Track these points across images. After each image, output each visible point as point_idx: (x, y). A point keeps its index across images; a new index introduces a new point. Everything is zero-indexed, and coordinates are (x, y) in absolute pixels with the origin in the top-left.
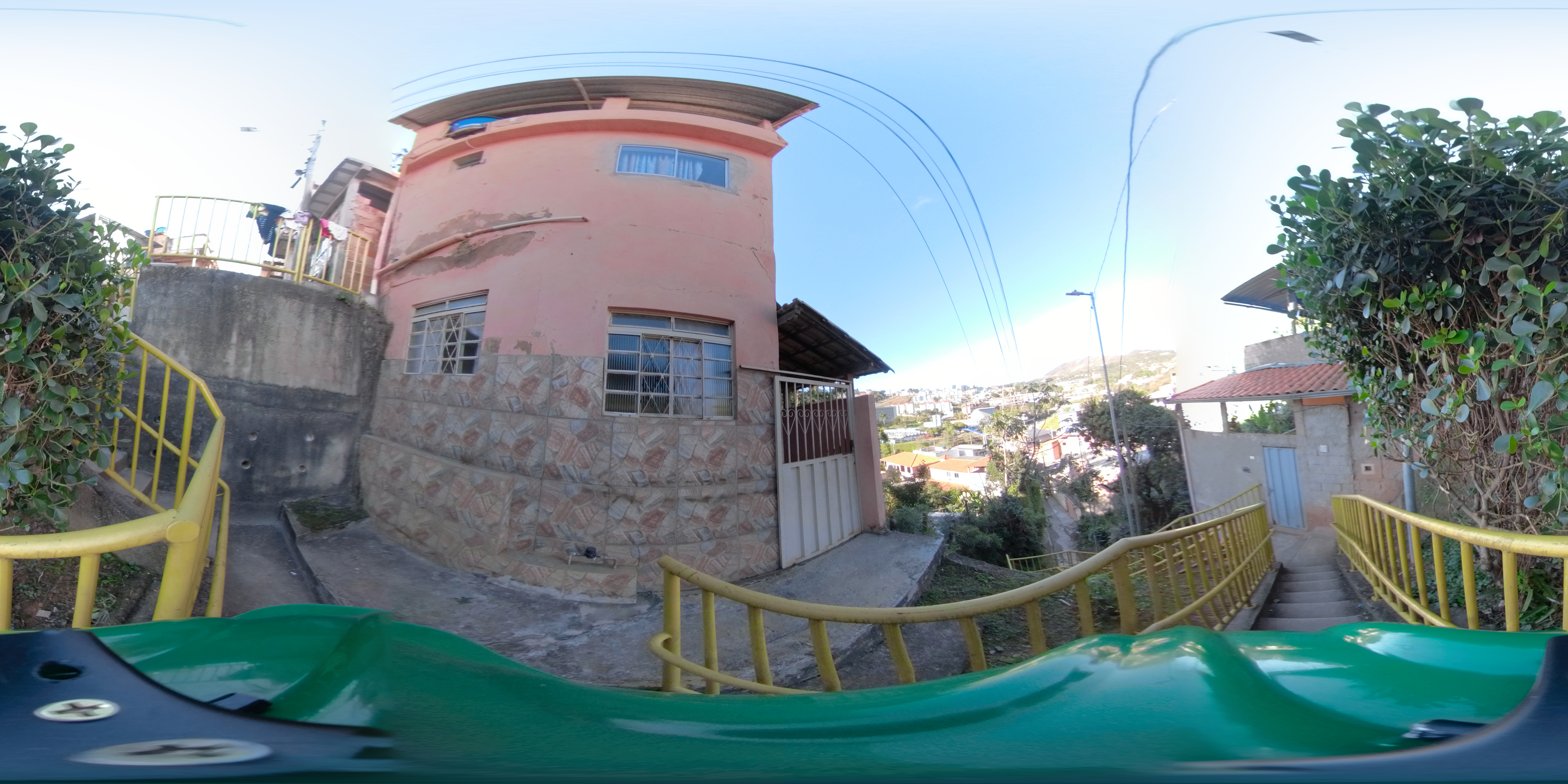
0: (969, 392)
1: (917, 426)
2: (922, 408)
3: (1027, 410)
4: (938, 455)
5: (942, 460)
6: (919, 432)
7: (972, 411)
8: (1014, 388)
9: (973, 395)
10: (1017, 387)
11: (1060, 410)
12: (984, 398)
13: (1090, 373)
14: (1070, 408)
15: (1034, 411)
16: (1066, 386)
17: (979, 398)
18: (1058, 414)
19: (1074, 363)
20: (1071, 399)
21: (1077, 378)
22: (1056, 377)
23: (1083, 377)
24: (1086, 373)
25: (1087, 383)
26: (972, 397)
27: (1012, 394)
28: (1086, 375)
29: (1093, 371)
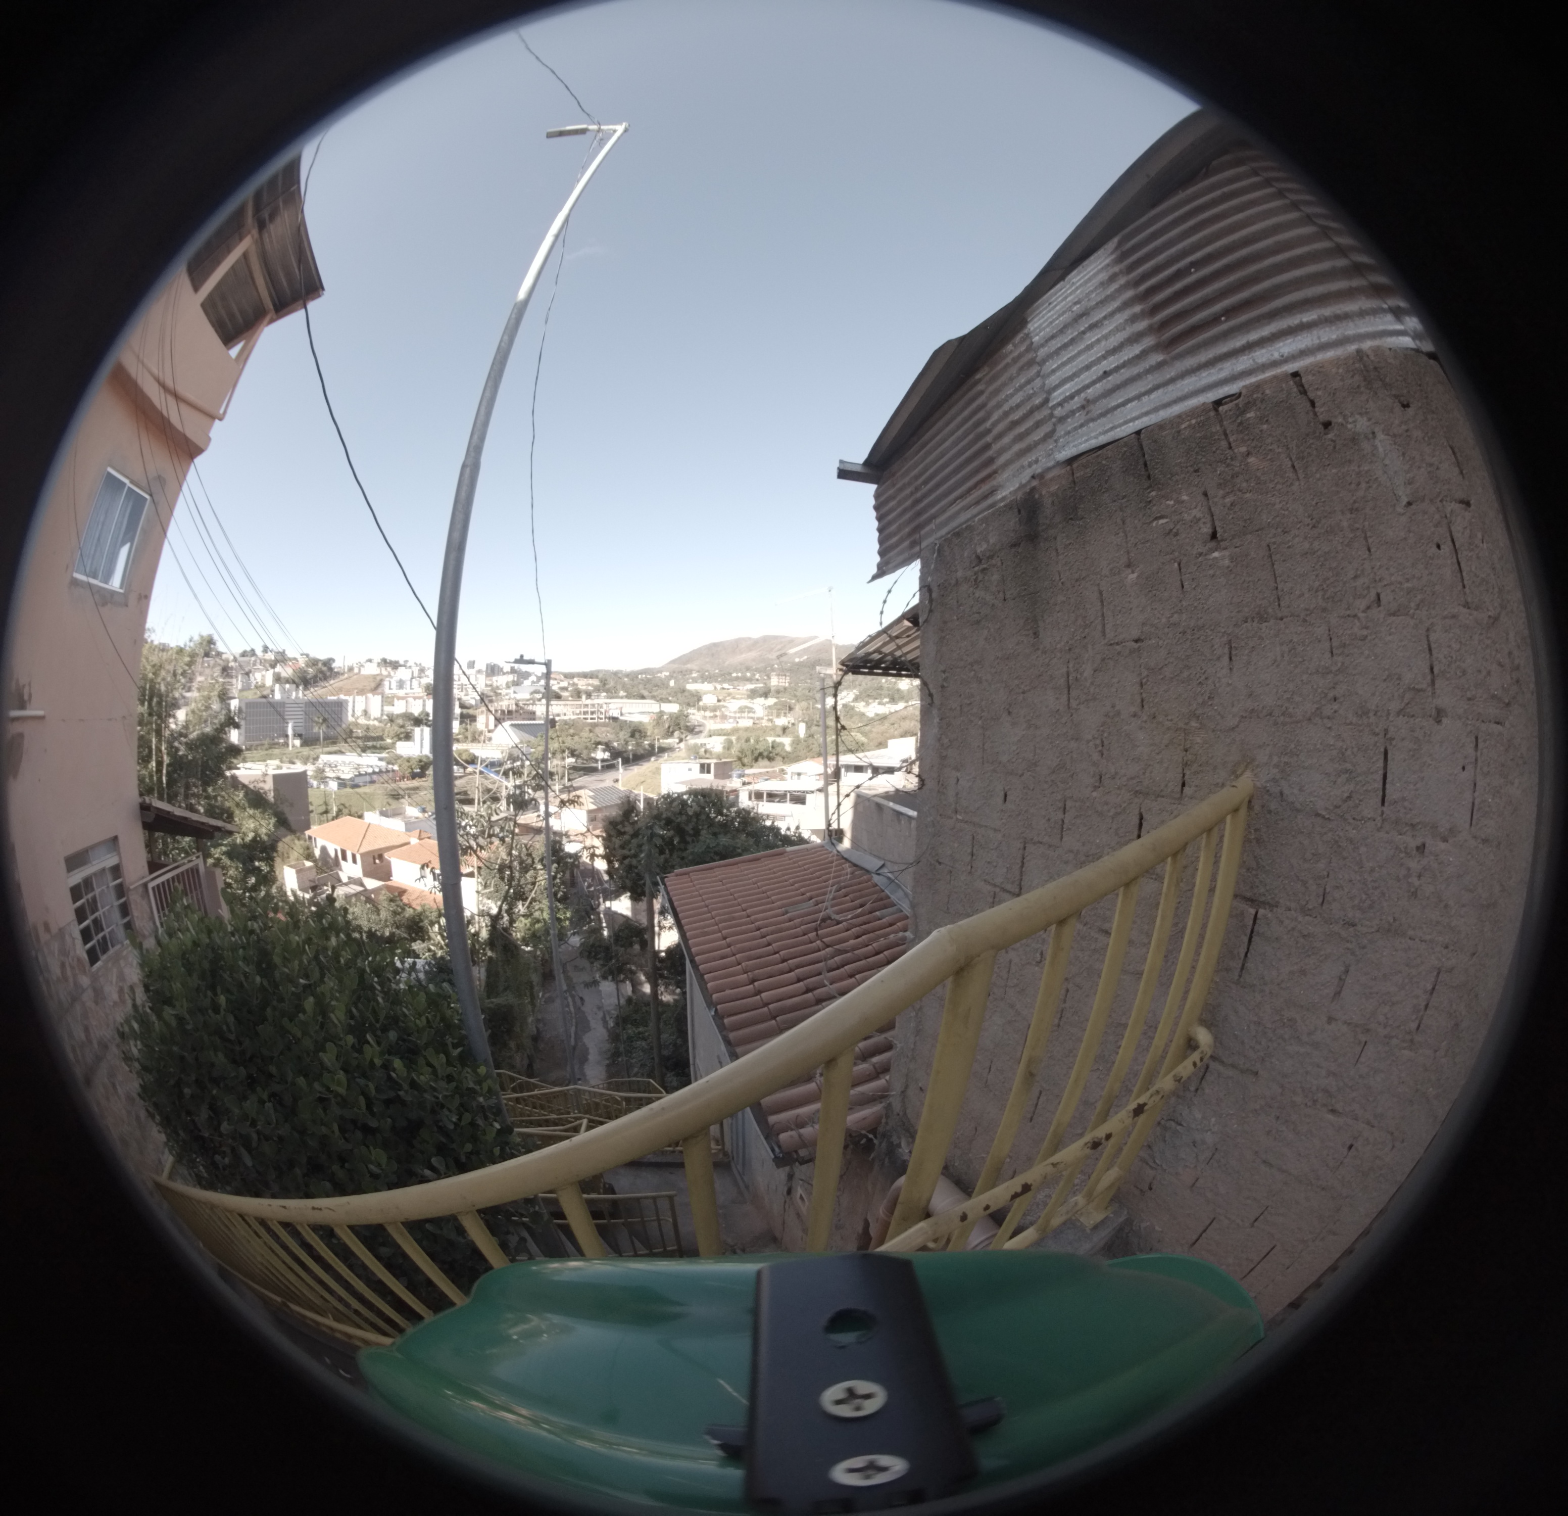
0: (501, 681)
1: (383, 748)
2: (399, 708)
3: (610, 736)
4: (410, 826)
5: (414, 841)
6: (383, 764)
7: (496, 726)
8: (596, 682)
9: (508, 687)
10: (604, 682)
11: (682, 745)
12: (528, 696)
13: (767, 671)
14: (704, 745)
15: (627, 743)
16: (708, 693)
17: (519, 696)
18: (674, 755)
19: (735, 646)
20: (711, 725)
21: (737, 678)
22: (691, 671)
23: (750, 680)
24: (758, 670)
25: (753, 694)
26: (503, 692)
27: (589, 695)
28: (757, 676)
29: (773, 670)
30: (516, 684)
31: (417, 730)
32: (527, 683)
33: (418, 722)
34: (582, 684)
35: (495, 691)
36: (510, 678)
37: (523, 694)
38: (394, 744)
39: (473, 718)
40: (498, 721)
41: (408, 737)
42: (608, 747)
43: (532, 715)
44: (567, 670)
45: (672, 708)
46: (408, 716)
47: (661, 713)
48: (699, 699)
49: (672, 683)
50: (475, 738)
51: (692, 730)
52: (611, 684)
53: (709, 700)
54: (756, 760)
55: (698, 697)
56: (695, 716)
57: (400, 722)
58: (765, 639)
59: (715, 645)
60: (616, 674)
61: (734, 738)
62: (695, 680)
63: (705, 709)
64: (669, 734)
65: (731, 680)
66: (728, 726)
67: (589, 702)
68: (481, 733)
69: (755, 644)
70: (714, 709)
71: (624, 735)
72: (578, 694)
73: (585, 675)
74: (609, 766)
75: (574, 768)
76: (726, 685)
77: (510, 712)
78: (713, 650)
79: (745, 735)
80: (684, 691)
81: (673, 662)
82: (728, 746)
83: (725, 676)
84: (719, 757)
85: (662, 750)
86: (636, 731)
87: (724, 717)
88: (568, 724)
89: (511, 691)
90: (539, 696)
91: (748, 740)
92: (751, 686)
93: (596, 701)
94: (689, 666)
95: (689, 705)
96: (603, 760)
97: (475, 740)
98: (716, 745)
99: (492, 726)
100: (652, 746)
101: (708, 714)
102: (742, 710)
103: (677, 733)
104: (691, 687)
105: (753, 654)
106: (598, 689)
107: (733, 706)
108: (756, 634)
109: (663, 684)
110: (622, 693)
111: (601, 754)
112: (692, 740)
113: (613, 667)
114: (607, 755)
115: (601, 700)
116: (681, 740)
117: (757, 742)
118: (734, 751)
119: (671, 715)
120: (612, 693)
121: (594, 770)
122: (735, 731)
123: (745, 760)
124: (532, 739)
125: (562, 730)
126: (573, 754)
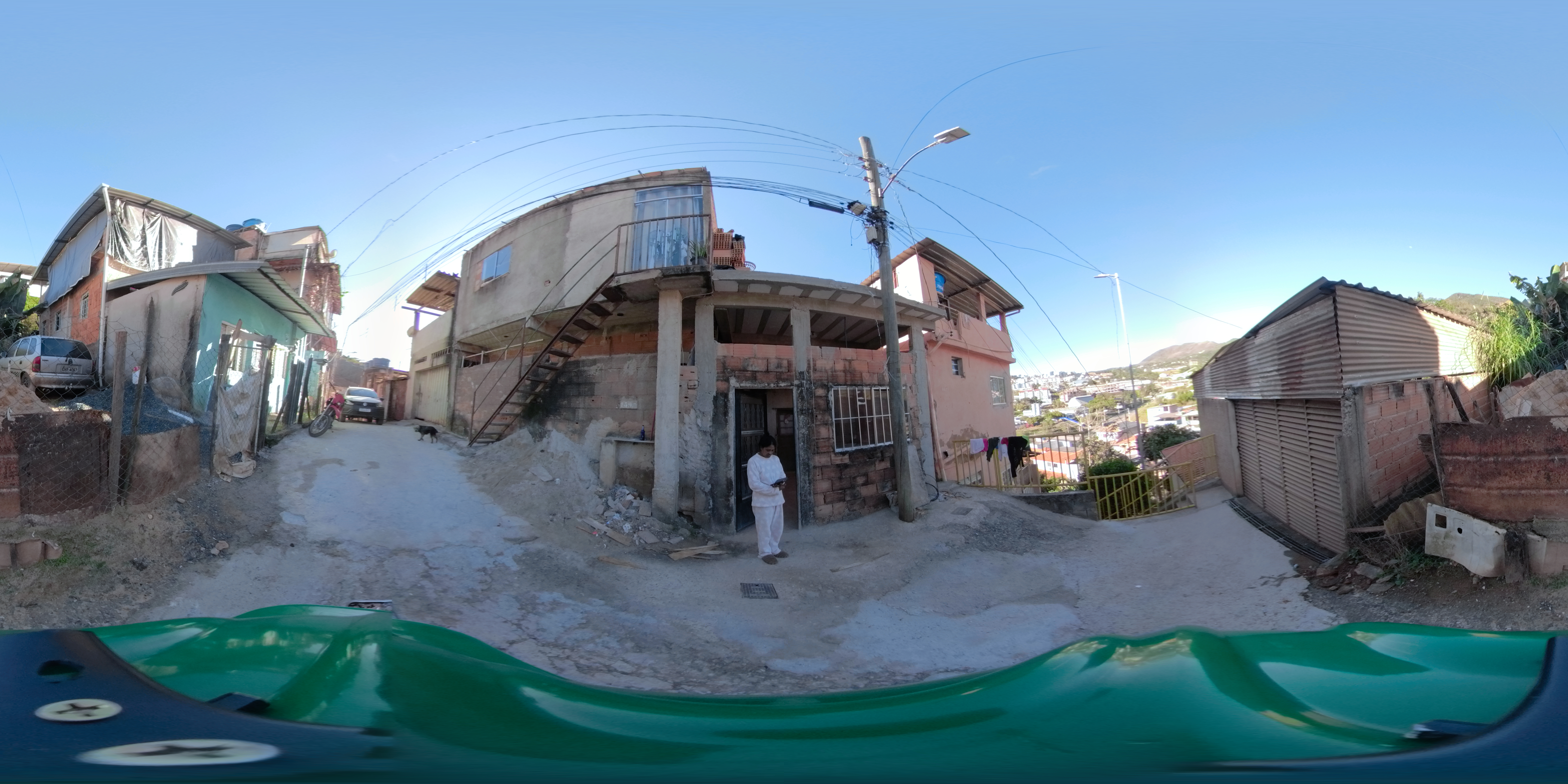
0: (1067, 379)
3: (1122, 398)
7: (1069, 399)
8: (1111, 374)
9: (1071, 381)
10: (1115, 374)
11: (1154, 398)
12: (1081, 384)
13: (1187, 360)
14: (1163, 397)
15: (1129, 400)
16: (1162, 373)
17: (1077, 385)
18: (1151, 403)
19: (1171, 350)
20: (1165, 388)
21: (1174, 365)
22: (1153, 364)
23: (1180, 365)
24: (1183, 360)
25: (1183, 371)
26: (1069, 384)
27: (1109, 381)
28: (1183, 362)
29: (1190, 359)
30: (1075, 379)
31: (1033, 405)
32: (1079, 378)
33: (1033, 401)
34: (1105, 376)
35: (1065, 383)
36: (1072, 377)
37: (1079, 383)
38: (1021, 412)
39: (1058, 397)
40: (1070, 397)
41: (1028, 408)
42: (1122, 403)
43: (1085, 393)
44: (1097, 370)
45: (1148, 382)
46: (1026, 399)
47: (1142, 385)
48: (1158, 376)
49: (1145, 370)
50: (1062, 405)
51: (1157, 391)
52: (1118, 374)
53: (1162, 376)
54: (1187, 401)
55: (1157, 375)
56: (1158, 384)
57: (1023, 402)
58: (1185, 345)
59: (1162, 350)
60: (1120, 369)
61: (1176, 392)
62: (1155, 368)
63: (1161, 380)
64: (1147, 394)
65: (1172, 366)
66: (1173, 387)
67: (1110, 384)
68: (1063, 403)
69: (1179, 348)
70: (1166, 380)
71: (1127, 397)
72: (1104, 381)
73: (1105, 372)
74: (1123, 411)
75: (1108, 414)
76: (1169, 368)
77: (1075, 393)
78: (1161, 353)
79: (1181, 390)
80: (1151, 373)
81: (1144, 360)
82: (1174, 396)
83: (1168, 364)
84: (1170, 403)
85: (1146, 401)
86: (1133, 394)
87: (1171, 383)
88: (1103, 395)
89: (1073, 382)
90: (1086, 384)
91: (1182, 393)
92: (1182, 367)
93: (1112, 383)
94: (1152, 362)
95: (1154, 379)
96: (1120, 409)
97: (1060, 407)
98: (1169, 396)
99: (1067, 400)
100: (1141, 400)
101: (1163, 382)
102: (1178, 379)
103: (1151, 393)
104: (1153, 371)
105: (1179, 353)
106: (1112, 377)
107: (1174, 377)
108: (1180, 343)
109: (1141, 371)
110: (1124, 378)
111: (1118, 407)
112: (1158, 396)
113: (1118, 366)
114: (1121, 407)
115: (1115, 382)
116: (1153, 396)
117: (1187, 393)
118: (1177, 398)
119: (1147, 385)
120: (1119, 379)
121: (1117, 414)
122: (1176, 389)
123: (1183, 402)
124: (1087, 403)
125: (1100, 398)
126: (1106, 408)
